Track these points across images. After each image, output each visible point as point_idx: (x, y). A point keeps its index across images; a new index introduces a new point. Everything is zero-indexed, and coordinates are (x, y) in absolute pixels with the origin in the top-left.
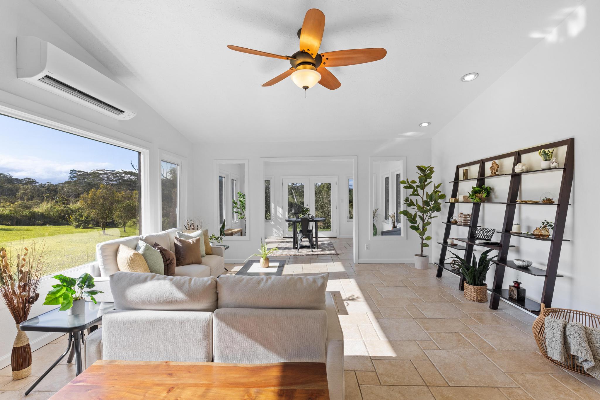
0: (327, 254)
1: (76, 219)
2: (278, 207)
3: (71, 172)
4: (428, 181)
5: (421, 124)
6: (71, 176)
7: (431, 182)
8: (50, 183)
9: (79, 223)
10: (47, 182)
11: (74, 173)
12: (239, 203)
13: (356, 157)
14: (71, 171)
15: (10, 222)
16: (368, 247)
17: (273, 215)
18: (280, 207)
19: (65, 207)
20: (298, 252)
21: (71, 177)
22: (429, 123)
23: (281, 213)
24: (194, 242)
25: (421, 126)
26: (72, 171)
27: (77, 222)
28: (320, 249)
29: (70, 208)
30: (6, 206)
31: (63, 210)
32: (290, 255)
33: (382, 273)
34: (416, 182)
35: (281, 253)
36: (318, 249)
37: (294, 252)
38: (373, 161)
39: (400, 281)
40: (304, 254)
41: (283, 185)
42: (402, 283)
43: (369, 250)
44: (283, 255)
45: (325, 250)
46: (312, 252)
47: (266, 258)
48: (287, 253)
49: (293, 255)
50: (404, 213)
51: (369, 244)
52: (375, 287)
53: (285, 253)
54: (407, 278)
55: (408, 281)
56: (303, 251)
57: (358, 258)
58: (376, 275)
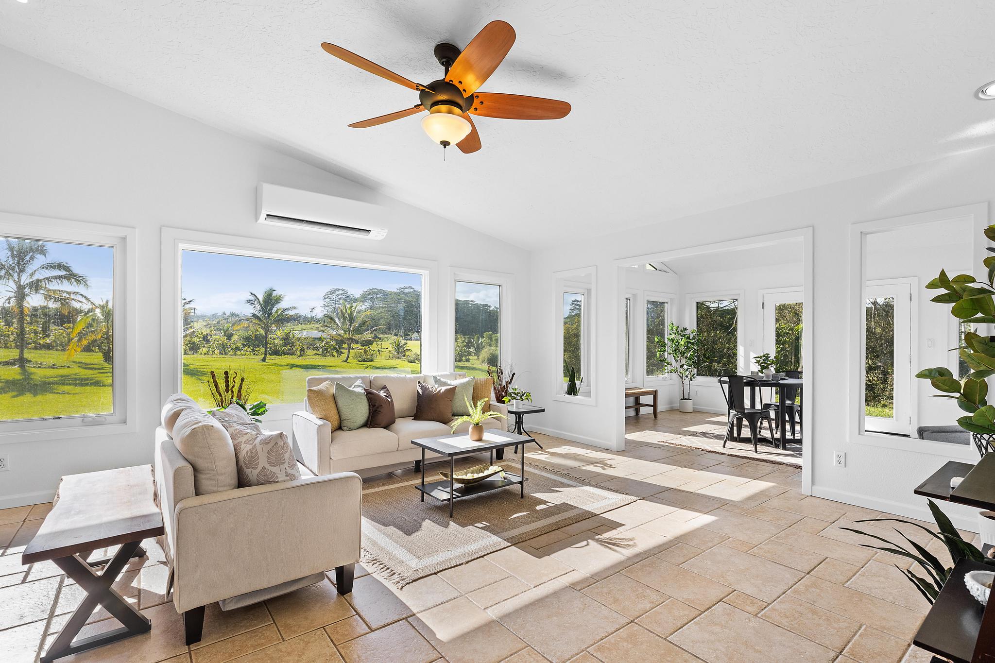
0: (781, 463)
2: (752, 353)
5: (982, 90)
6: (572, 308)
11: (576, 305)
13: (811, 228)
16: (843, 460)
17: (741, 370)
18: (756, 353)
20: (724, 447)
25: (981, 96)
26: (574, 301)
28: (789, 450)
32: (696, 448)
33: (822, 529)
34: (973, 280)
35: (688, 442)
36: (784, 448)
37: (717, 445)
38: (861, 232)
39: (823, 557)
40: (726, 453)
41: (763, 308)
42: (817, 563)
43: (845, 467)
44: (683, 446)
45: (798, 456)
46: (756, 452)
47: (477, 424)
48: (700, 444)
49: (703, 450)
50: (932, 375)
51: (845, 453)
52: (719, 544)
53: (696, 443)
54: (870, 560)
55: (853, 566)
56: (741, 447)
57: (813, 483)
58: (789, 528)
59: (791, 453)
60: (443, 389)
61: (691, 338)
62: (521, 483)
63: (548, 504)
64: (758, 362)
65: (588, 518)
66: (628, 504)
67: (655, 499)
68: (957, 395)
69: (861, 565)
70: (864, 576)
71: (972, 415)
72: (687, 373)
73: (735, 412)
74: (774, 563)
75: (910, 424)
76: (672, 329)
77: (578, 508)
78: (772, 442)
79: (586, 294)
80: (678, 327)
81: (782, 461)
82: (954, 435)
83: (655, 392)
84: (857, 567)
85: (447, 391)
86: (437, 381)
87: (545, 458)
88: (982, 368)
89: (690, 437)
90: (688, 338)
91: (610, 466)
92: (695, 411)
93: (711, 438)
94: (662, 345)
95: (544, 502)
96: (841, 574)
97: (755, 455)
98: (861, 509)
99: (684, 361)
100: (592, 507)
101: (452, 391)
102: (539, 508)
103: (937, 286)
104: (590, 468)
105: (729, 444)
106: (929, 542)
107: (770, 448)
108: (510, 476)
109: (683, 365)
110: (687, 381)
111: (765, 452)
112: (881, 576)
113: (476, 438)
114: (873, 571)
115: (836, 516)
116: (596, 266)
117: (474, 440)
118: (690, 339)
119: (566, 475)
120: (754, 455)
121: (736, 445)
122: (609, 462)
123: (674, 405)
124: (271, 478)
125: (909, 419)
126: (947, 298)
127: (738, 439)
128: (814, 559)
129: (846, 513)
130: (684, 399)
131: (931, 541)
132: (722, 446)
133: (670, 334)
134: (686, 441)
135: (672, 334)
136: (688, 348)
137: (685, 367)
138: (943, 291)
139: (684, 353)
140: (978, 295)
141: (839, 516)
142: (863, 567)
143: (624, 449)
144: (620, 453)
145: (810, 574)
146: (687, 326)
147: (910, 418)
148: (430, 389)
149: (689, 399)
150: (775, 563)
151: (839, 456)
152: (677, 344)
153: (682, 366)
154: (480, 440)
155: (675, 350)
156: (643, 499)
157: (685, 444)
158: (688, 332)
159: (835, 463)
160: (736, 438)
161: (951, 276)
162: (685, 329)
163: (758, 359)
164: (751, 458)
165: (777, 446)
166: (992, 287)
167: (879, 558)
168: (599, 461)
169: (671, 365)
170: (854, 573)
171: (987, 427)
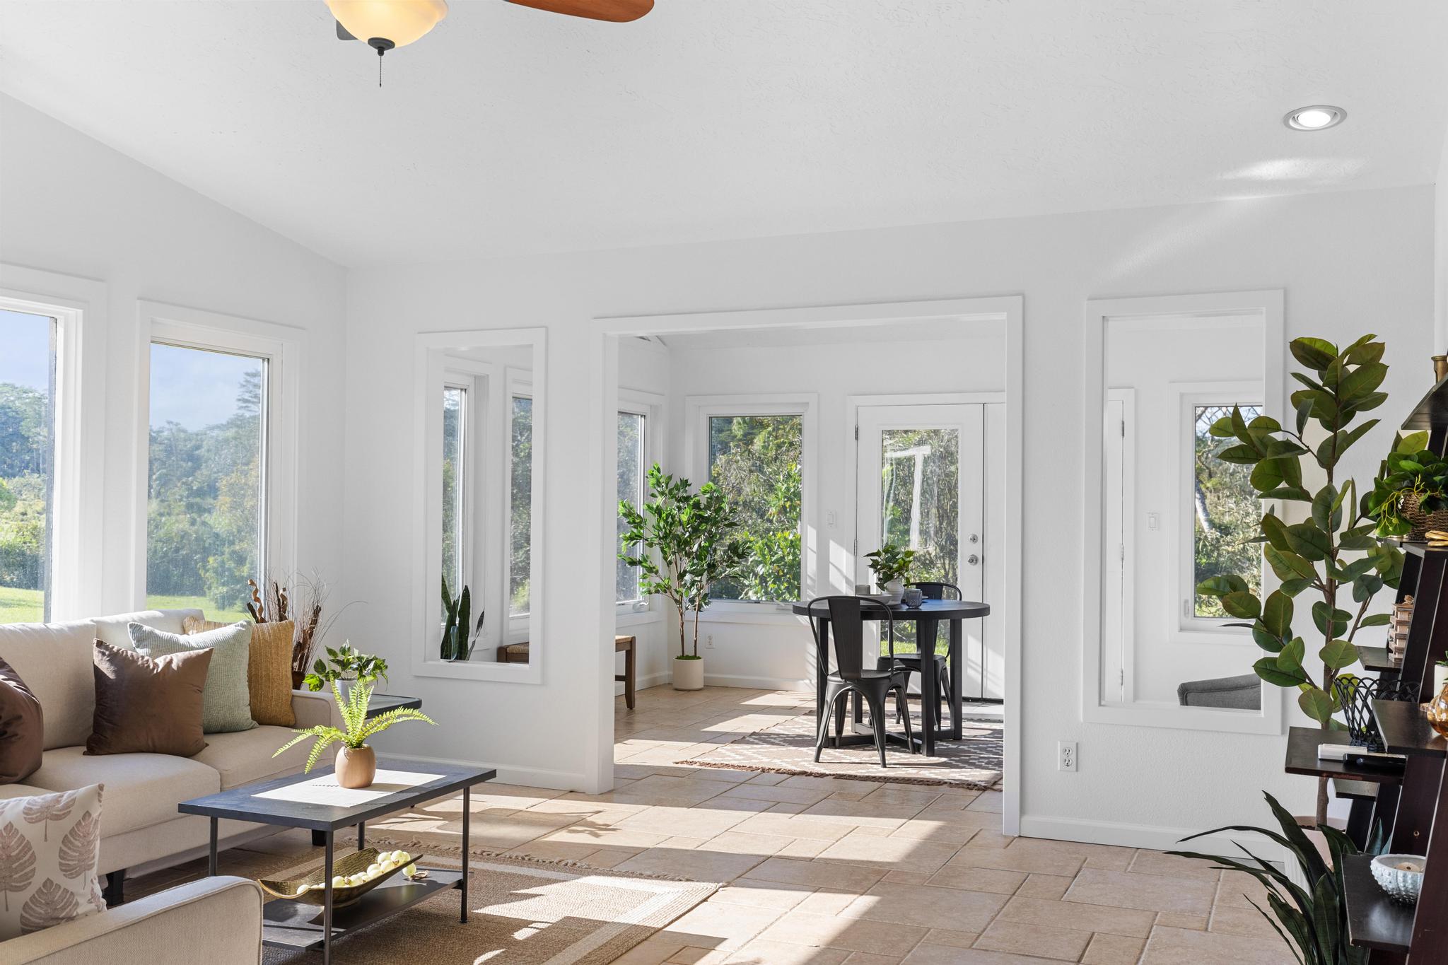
0: (939, 783)
1: (219, 573)
2: (832, 544)
3: (248, 378)
4: (1360, 418)
5: (1293, 115)
7: (1372, 423)
8: (177, 424)
9: (232, 589)
10: (169, 422)
12: (652, 520)
13: (1020, 297)
14: (248, 374)
15: (16, 573)
16: (1073, 758)
17: (809, 582)
18: (841, 543)
19: (193, 523)
20: (817, 760)
21: (246, 401)
22: (1338, 113)
23: (844, 571)
24: (174, 666)
25: (1291, 123)
27: (224, 584)
28: (940, 755)
29: (211, 528)
30: (33, 512)
31: (184, 535)
32: (763, 771)
33: (1064, 890)
34: (1277, 428)
35: (738, 757)
36: (931, 753)
37: (803, 759)
38: (1104, 317)
39: (1089, 933)
40: (827, 772)
41: (857, 438)
42: (1083, 944)
43: (1077, 770)
44: (733, 766)
45: (960, 765)
46: (884, 765)
47: (359, 745)
48: (765, 760)
49: (778, 772)
50: (1221, 589)
51: (1077, 744)
52: (918, 942)
53: (756, 759)
54: (1152, 926)
55: (1134, 939)
56: (848, 757)
57: (1022, 811)
58: (1014, 897)
59: (943, 759)
60: (177, 658)
61: (702, 506)
62: (461, 885)
63: (533, 925)
64: (874, 565)
65: (645, 940)
66: (705, 900)
67: (751, 882)
68: (1252, 622)
69: (1144, 935)
70: (1155, 950)
71: (1277, 655)
72: (694, 591)
73: (839, 679)
74: (1021, 957)
75: (1122, 684)
76: (658, 483)
77: (606, 922)
78: (907, 741)
79: (471, 390)
80: (670, 478)
81: (940, 777)
82: (1233, 693)
83: (631, 642)
84: (1141, 938)
85: (187, 662)
86: (142, 638)
87: (438, 828)
88: (1292, 576)
89: (736, 746)
90: (697, 506)
91: (606, 827)
92: (709, 686)
93: (778, 744)
94: (634, 522)
95: (526, 924)
96: (1124, 955)
97: (884, 772)
98: (1105, 847)
99: (686, 564)
100: (635, 916)
101: (199, 664)
102: (521, 935)
103: (1227, 432)
104: (562, 837)
105: (828, 753)
106: (1217, 884)
107: (903, 755)
108: (426, 873)
109: (685, 572)
110: (690, 614)
111: (902, 763)
112: (1178, 946)
113: (358, 780)
114: (1164, 941)
115: (1076, 865)
116: (546, 327)
117: (354, 784)
118: (700, 509)
119: (523, 859)
120: (881, 772)
121: (837, 754)
122: (598, 819)
123: (657, 675)
124: (63, 909)
125: (1120, 674)
126: (1241, 454)
127: (837, 742)
128: (1077, 938)
129: (1086, 859)
130: (683, 657)
131: (1219, 883)
132: (813, 758)
133: (653, 495)
134: (733, 755)
135: (657, 494)
136: (696, 531)
137: (688, 577)
138: (1235, 441)
139: (687, 543)
140: (1284, 453)
141: (1079, 865)
142: (1148, 938)
143: (612, 788)
144: (608, 795)
145: (1082, 962)
146: (688, 475)
147: (1122, 672)
148: (140, 662)
149: (695, 657)
150: (1023, 955)
151: (1066, 752)
152: (670, 520)
153: (681, 576)
154: (367, 785)
155: (665, 537)
156: (728, 885)
157: (736, 763)
158: (691, 491)
159: (1059, 765)
160: (834, 739)
161: (1248, 416)
162: (685, 483)
163: (875, 558)
164: (880, 778)
165: (916, 749)
166: (1300, 439)
167: (1163, 920)
168: (574, 820)
169: (657, 572)
170: (1140, 948)
171: (1292, 673)
